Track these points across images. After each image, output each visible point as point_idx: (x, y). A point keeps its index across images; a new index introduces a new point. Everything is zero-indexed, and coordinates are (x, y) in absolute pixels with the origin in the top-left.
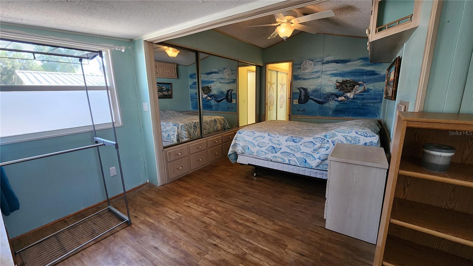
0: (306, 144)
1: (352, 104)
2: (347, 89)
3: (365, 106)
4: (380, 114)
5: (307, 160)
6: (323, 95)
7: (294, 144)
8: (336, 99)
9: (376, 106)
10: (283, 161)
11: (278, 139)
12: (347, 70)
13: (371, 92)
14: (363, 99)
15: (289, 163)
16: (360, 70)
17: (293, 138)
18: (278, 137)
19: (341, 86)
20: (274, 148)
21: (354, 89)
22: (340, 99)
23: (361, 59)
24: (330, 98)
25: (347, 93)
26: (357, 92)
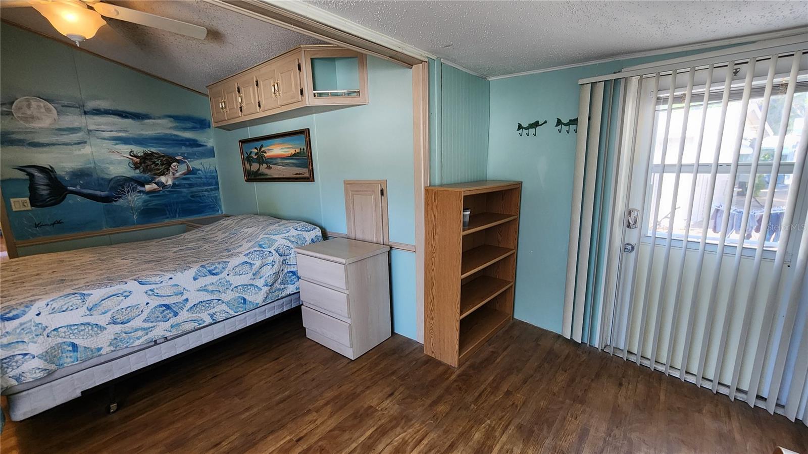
0: (237, 270)
1: (175, 195)
2: (159, 169)
3: (197, 197)
4: (221, 206)
5: (246, 297)
6: (106, 183)
7: (214, 279)
8: (139, 188)
9: (212, 195)
10: (200, 324)
11: (172, 282)
12: (147, 133)
13: (199, 174)
14: (191, 185)
15: (214, 320)
16: (173, 137)
17: (208, 269)
18: (171, 278)
19: (145, 163)
20: (167, 307)
21: (170, 168)
22: (148, 187)
23: (170, 116)
24: (125, 187)
25: (160, 176)
26: (177, 175)
